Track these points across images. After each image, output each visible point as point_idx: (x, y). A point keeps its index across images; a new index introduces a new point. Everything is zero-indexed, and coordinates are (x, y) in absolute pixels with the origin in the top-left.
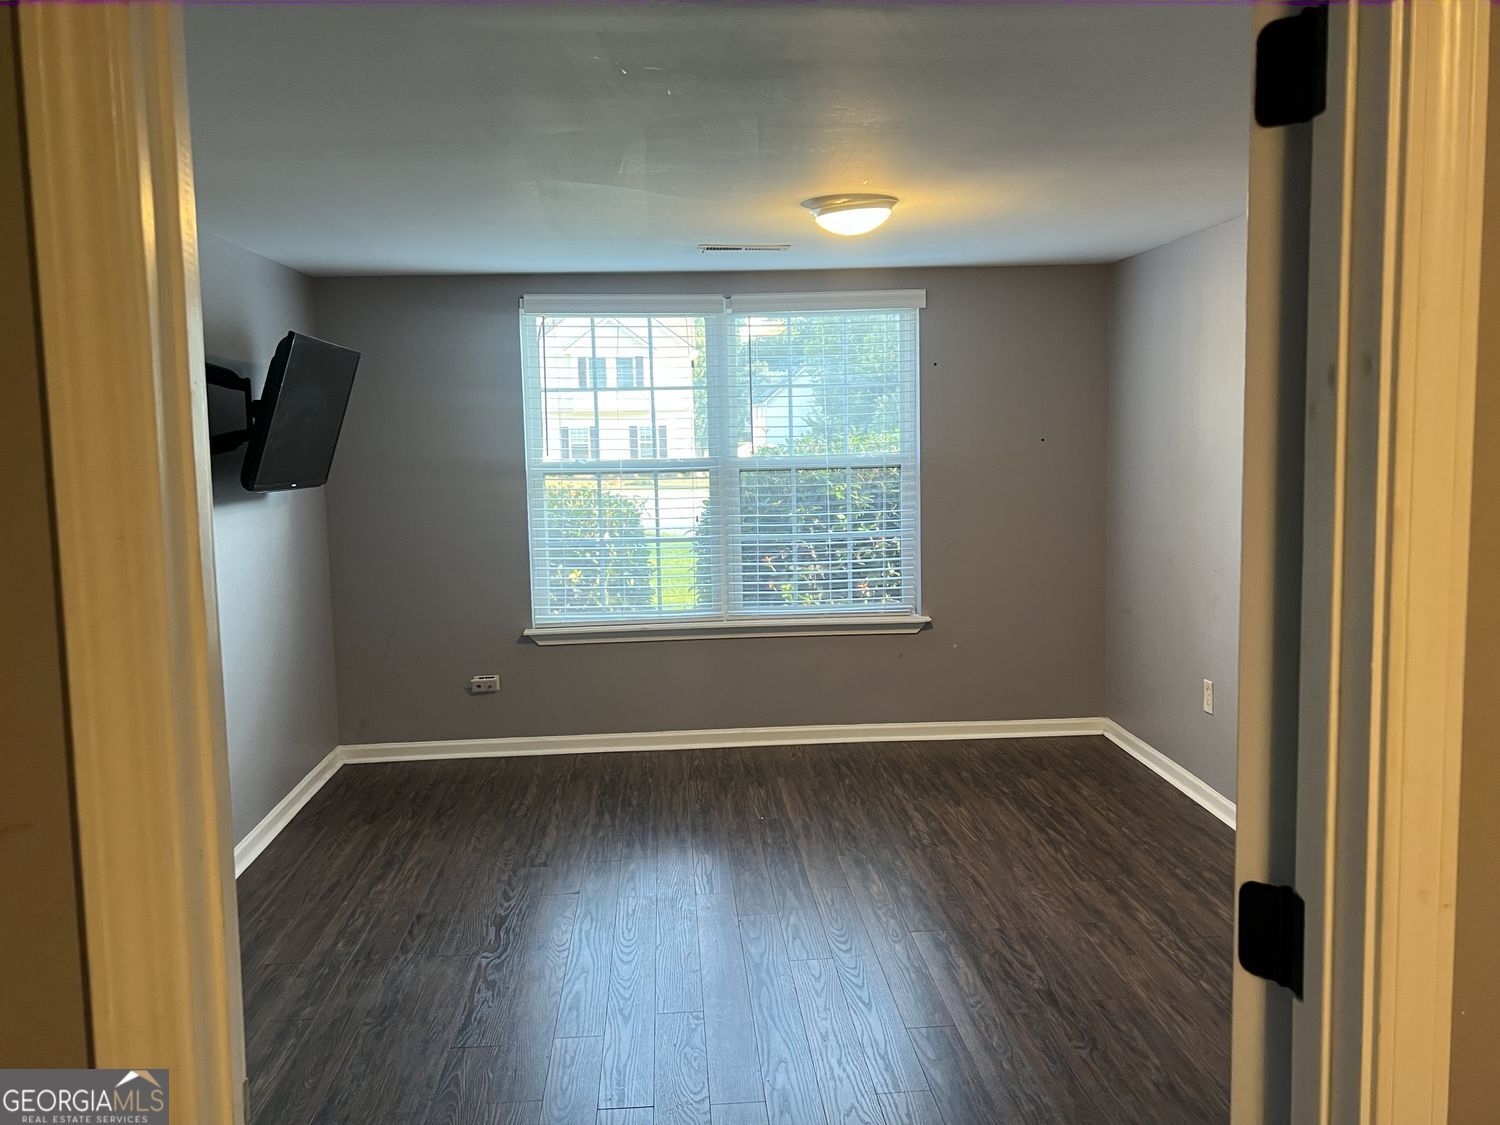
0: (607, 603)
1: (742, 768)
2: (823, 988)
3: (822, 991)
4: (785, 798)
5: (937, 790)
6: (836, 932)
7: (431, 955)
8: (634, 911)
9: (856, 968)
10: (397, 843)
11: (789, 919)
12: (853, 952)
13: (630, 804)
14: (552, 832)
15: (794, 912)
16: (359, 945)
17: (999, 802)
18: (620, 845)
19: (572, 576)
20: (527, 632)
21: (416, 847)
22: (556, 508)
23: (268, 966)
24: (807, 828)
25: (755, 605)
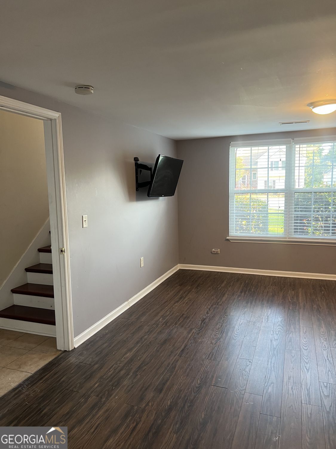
0: (253, 231)
1: (289, 284)
2: (294, 361)
3: (293, 362)
4: (300, 295)
6: (304, 343)
7: (182, 326)
8: (242, 324)
9: (307, 356)
10: (185, 292)
11: (289, 335)
12: (308, 350)
13: (251, 291)
14: (226, 295)
15: (292, 333)
16: (165, 320)
18: (244, 302)
19: (243, 223)
20: (227, 238)
21: (189, 295)
22: (241, 203)
23: (142, 322)
24: (304, 306)
25: (298, 234)
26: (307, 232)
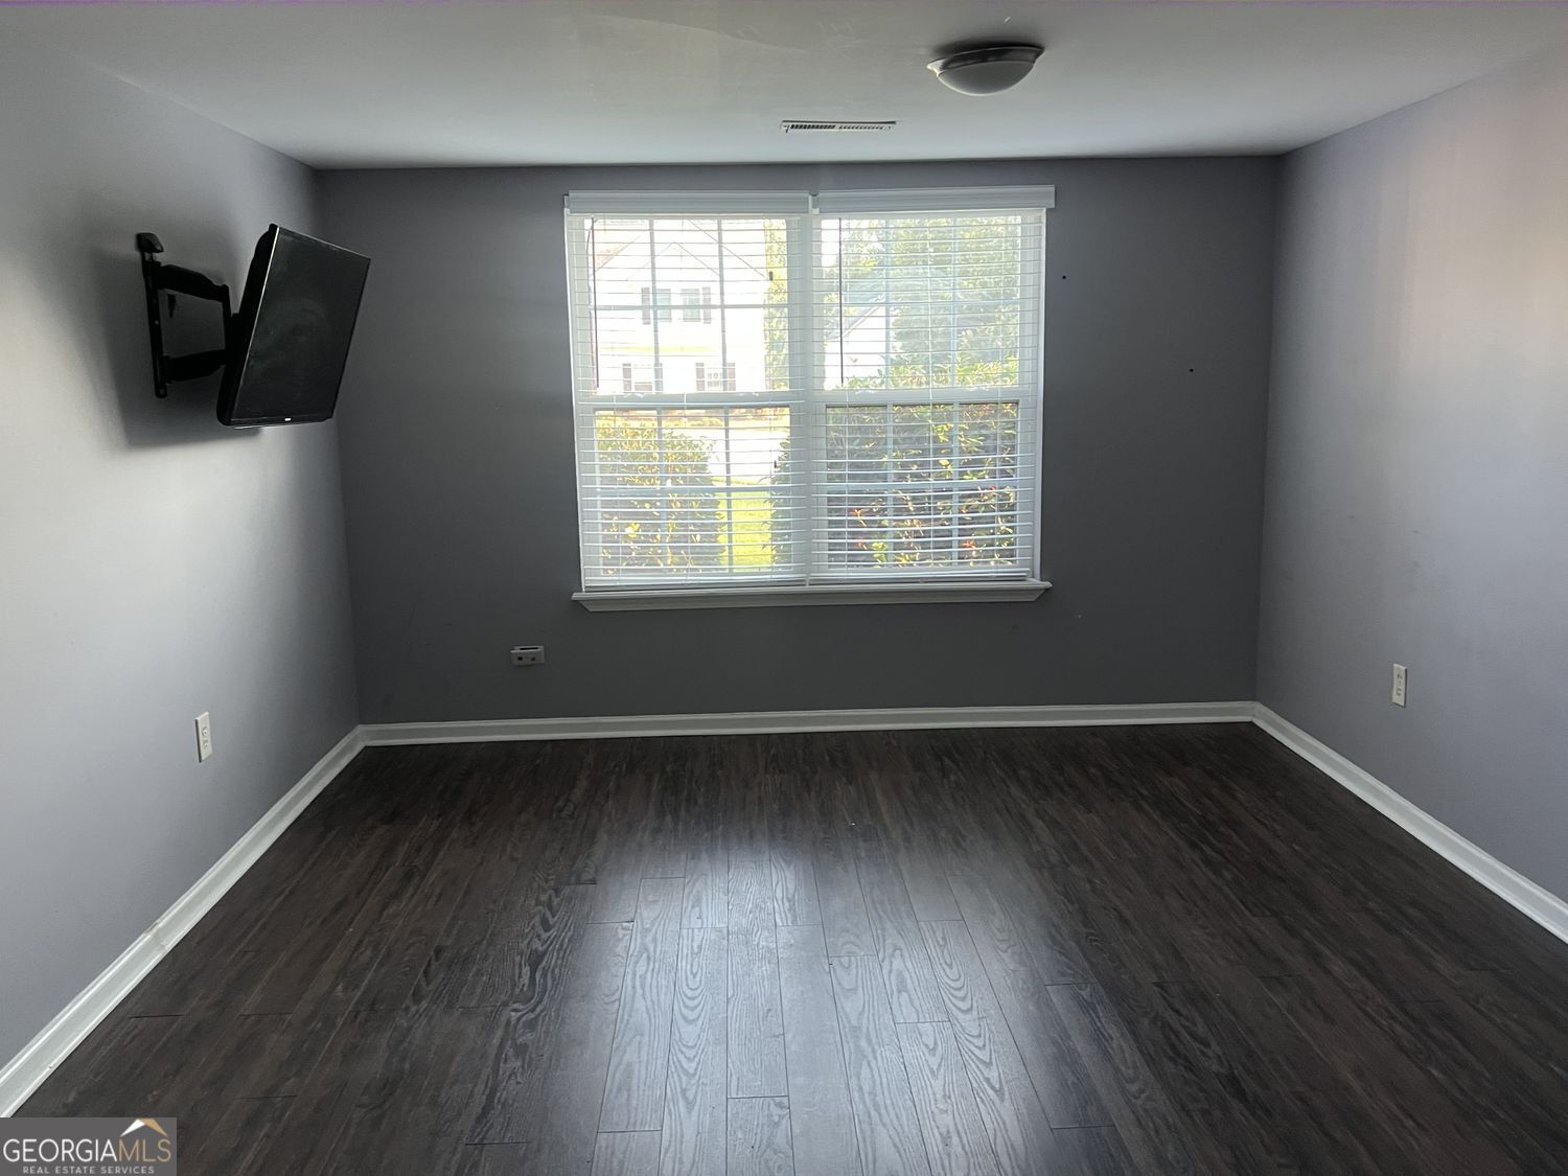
0: (669, 562)
1: (827, 758)
2: (940, 1065)
3: (938, 1070)
4: (880, 798)
5: (1062, 791)
6: (953, 984)
7: (450, 1006)
8: (700, 947)
9: (980, 1035)
10: (419, 849)
11: (891, 963)
12: (975, 1013)
13: (696, 803)
14: (603, 838)
15: (898, 952)
16: (362, 989)
17: (1139, 809)
18: (683, 856)
19: (629, 531)
20: (576, 596)
21: (441, 854)
22: (610, 450)
23: (248, 1016)
24: (907, 839)
25: (843, 566)
26: (870, 558)
